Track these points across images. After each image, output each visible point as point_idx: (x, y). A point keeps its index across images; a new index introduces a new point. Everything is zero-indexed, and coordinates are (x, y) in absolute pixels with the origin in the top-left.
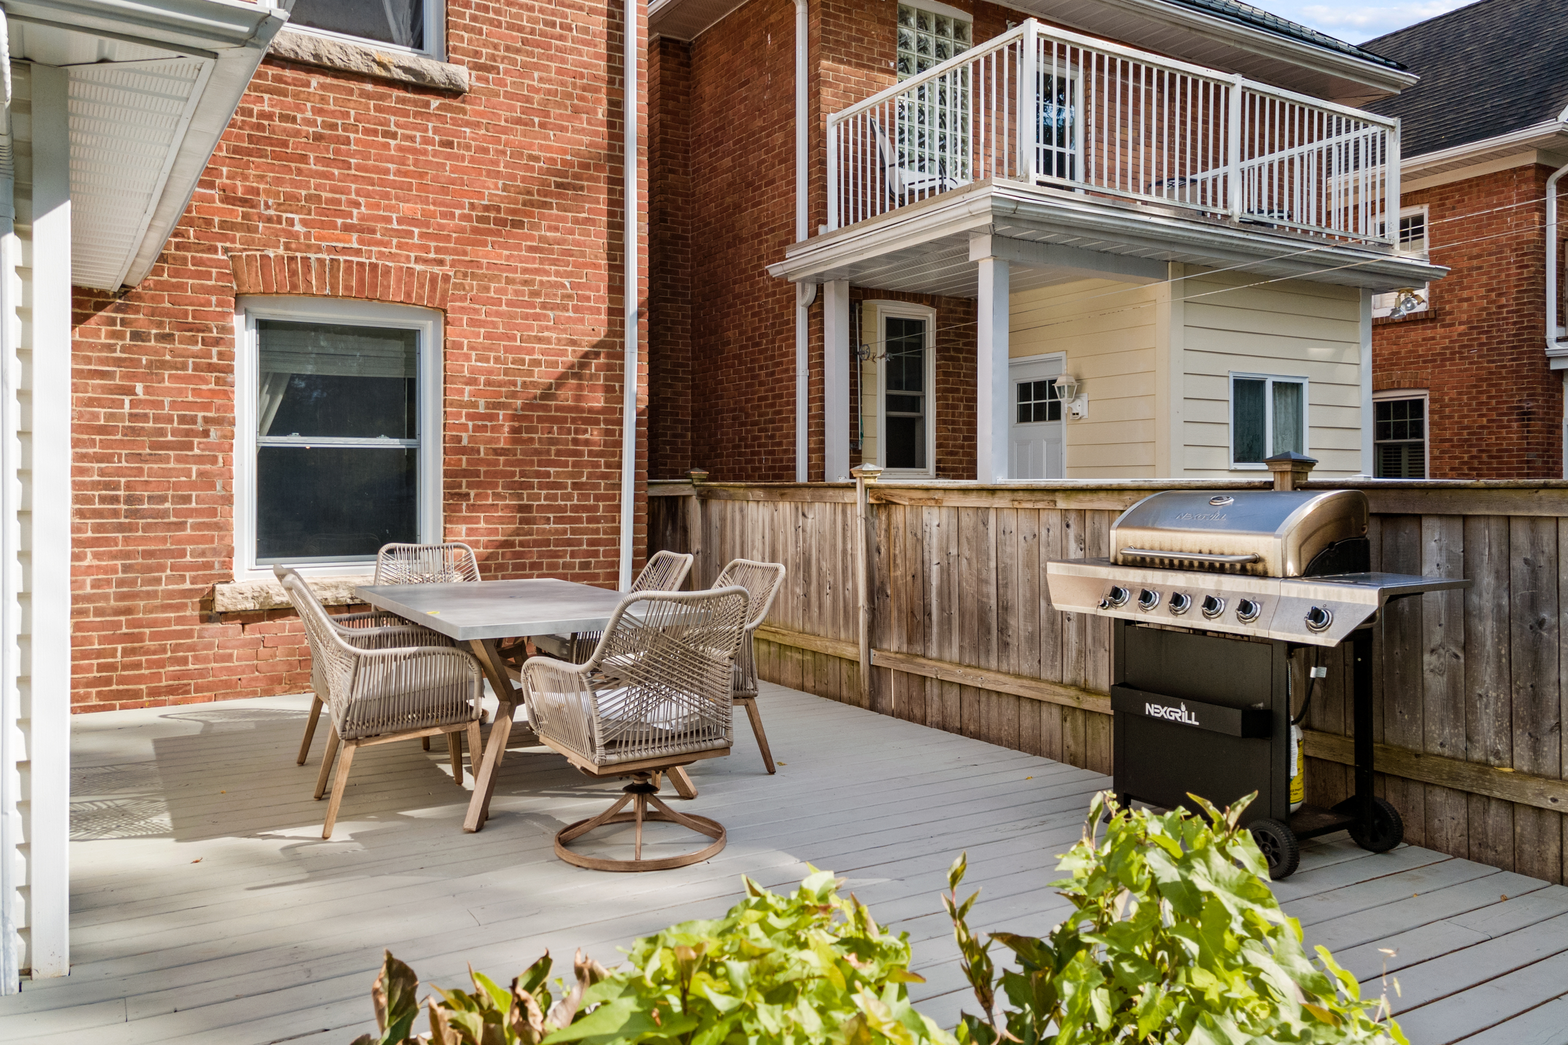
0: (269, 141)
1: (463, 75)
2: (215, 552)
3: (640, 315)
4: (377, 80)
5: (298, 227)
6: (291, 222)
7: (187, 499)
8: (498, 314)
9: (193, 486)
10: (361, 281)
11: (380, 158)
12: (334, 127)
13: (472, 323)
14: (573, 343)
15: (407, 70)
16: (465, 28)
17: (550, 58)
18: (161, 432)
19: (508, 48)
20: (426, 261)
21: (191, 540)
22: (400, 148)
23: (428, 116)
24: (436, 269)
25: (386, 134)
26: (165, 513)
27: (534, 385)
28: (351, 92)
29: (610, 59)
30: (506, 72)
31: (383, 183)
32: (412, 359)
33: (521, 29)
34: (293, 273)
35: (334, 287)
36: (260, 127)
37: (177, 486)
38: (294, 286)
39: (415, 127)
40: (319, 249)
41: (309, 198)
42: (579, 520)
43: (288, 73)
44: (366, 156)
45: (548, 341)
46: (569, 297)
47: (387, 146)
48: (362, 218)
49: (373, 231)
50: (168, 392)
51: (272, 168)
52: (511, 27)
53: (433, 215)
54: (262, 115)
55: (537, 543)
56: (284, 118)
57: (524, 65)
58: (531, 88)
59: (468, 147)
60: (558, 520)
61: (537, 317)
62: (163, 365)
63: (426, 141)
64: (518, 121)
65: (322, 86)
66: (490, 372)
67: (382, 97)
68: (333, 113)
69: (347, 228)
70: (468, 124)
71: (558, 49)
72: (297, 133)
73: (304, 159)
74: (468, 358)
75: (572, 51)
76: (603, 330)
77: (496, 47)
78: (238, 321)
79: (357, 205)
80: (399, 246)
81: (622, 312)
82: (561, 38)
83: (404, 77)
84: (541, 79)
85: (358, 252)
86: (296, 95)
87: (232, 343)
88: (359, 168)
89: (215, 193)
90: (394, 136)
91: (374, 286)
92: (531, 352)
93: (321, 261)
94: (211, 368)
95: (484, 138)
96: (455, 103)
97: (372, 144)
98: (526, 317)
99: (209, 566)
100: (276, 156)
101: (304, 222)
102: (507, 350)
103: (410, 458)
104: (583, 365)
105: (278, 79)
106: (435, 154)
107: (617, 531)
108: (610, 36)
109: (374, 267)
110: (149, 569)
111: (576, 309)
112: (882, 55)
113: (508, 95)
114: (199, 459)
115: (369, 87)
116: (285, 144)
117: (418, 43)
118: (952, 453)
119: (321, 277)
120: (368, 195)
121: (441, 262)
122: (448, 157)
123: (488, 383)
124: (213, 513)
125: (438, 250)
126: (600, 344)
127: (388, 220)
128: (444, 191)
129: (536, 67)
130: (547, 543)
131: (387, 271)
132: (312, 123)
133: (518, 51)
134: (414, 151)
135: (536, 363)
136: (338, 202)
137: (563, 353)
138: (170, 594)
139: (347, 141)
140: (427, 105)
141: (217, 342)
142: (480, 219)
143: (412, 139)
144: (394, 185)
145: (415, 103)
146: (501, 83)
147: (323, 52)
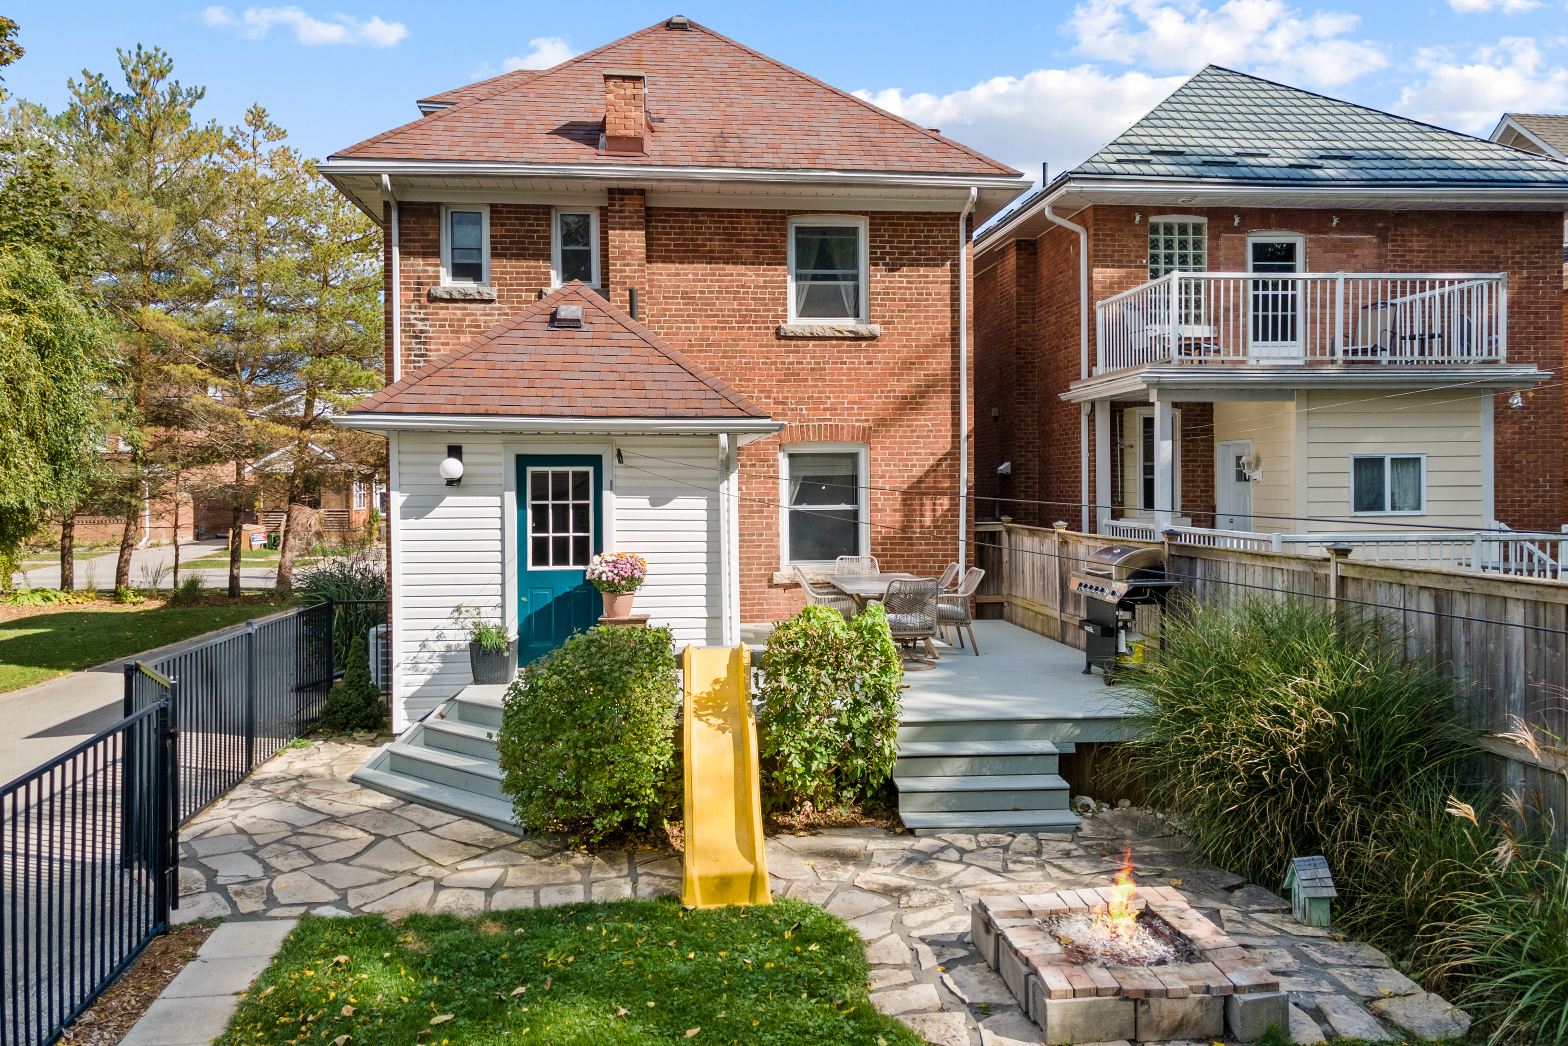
0: (793, 374)
1: (877, 329)
2: (773, 558)
3: (968, 437)
4: (837, 338)
5: (804, 412)
6: (801, 409)
7: (762, 535)
8: (895, 443)
9: (764, 529)
10: (831, 433)
11: (839, 374)
12: (819, 363)
13: (883, 448)
14: (933, 454)
15: (850, 332)
16: (878, 305)
17: (920, 311)
18: (752, 506)
19: (899, 311)
20: (860, 421)
21: (764, 552)
22: (848, 369)
23: (860, 351)
24: (866, 424)
25: (842, 363)
26: (753, 541)
27: (913, 476)
28: (826, 346)
30: (898, 323)
31: (840, 386)
32: (855, 467)
33: (905, 300)
34: (802, 432)
35: (820, 437)
36: (788, 369)
37: (758, 529)
38: (803, 438)
39: (855, 357)
40: (813, 420)
41: (809, 398)
42: (937, 544)
43: (800, 343)
44: (832, 374)
45: (920, 454)
46: (931, 431)
47: (842, 368)
48: (832, 404)
49: (836, 409)
50: (754, 489)
51: (793, 386)
52: (901, 300)
53: (863, 398)
54: (790, 363)
55: (915, 556)
56: (798, 363)
57: (907, 317)
58: (912, 329)
59: (880, 363)
60: (926, 544)
61: (914, 443)
62: (752, 477)
63: (860, 363)
64: (905, 346)
65: (814, 346)
66: (891, 471)
67: (840, 346)
68: (818, 357)
69: (825, 409)
70: (880, 352)
71: (925, 306)
72: (804, 369)
73: (806, 380)
74: (880, 465)
75: (932, 306)
76: (949, 447)
77: (893, 311)
78: (780, 455)
79: (829, 398)
80: (848, 415)
81: (959, 436)
82: (926, 300)
83: (850, 335)
84: (916, 323)
85: (830, 420)
86: (803, 352)
87: (778, 466)
88: (830, 381)
89: (771, 401)
90: (845, 363)
91: (837, 435)
92: (912, 460)
93: (814, 426)
94: (771, 477)
95: (888, 357)
96: (873, 343)
97: (836, 369)
98: (909, 443)
99: (770, 564)
100: (795, 381)
101: (807, 409)
102: (900, 460)
103: (855, 514)
104: (938, 465)
105: (796, 346)
106: (864, 369)
107: (957, 550)
109: (837, 426)
111: (935, 437)
112: (1137, 257)
113: (899, 334)
114: (766, 517)
115: (834, 342)
116: (798, 375)
117: (857, 315)
119: (814, 433)
120: (834, 393)
121: (867, 421)
122: (870, 369)
123: (891, 477)
124: (772, 540)
125: (866, 415)
126: (947, 454)
127: (843, 403)
128: (869, 386)
129: (913, 317)
130: (921, 556)
131: (843, 427)
132: (810, 363)
133: (904, 311)
134: (855, 369)
135: (914, 466)
136: (821, 398)
137: (928, 460)
138: (757, 575)
139: (825, 369)
140: (860, 346)
141: (772, 466)
142: (886, 397)
143: (853, 363)
144: (846, 386)
145: (855, 346)
146: (896, 329)
147: (814, 332)
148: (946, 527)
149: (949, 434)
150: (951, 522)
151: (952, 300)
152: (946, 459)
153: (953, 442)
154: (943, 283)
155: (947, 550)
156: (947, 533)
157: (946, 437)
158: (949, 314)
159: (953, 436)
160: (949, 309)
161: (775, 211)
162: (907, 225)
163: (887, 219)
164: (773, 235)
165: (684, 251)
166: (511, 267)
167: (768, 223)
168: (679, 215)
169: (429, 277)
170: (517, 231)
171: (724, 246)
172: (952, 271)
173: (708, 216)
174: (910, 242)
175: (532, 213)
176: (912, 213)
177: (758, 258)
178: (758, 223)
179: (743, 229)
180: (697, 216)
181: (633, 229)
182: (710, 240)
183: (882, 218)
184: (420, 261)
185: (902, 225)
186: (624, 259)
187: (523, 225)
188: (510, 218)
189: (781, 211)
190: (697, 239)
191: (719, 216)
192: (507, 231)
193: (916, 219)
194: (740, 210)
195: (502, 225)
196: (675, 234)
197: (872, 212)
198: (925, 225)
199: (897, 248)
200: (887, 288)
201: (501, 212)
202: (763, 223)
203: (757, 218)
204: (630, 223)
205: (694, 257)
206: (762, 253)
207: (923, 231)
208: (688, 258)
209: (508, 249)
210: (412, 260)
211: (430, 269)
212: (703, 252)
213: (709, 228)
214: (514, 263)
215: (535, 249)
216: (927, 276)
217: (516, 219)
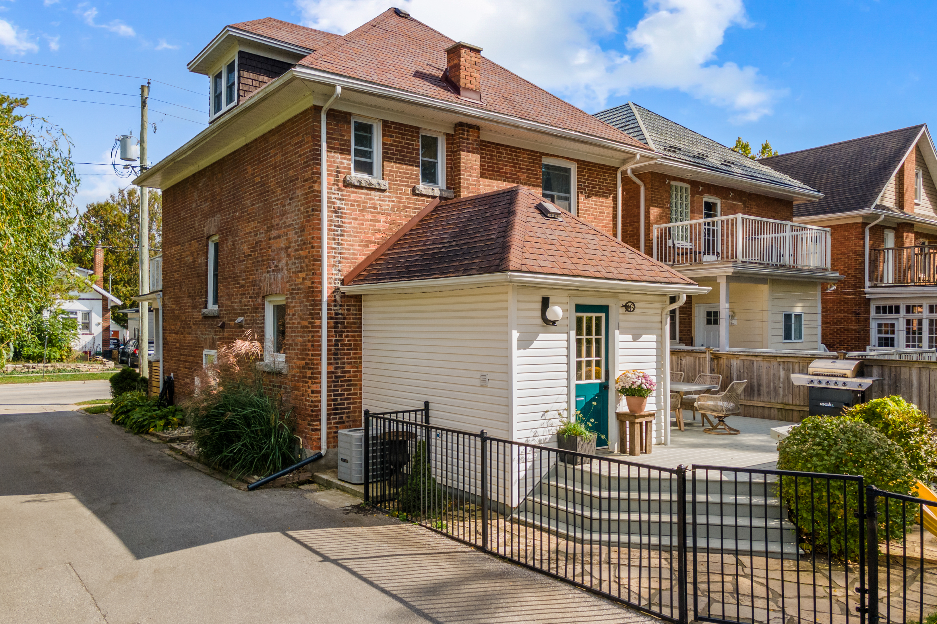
17: (600, 223)
29: (613, 221)
71: (602, 220)
75: (605, 220)
108: (613, 214)
112: (666, 202)
118: (684, 335)
151: (614, 218)
154: (610, 207)
158: (612, 226)
161: (537, 152)
163: (587, 166)
164: (536, 167)
165: (493, 171)
166: (397, 168)
168: (490, 147)
169: (345, 168)
171: (512, 170)
172: (613, 201)
173: (505, 150)
174: (596, 181)
175: (409, 131)
176: (597, 164)
177: (528, 180)
178: (528, 158)
179: (522, 161)
180: (499, 149)
181: (473, 153)
182: (506, 166)
183: (584, 165)
184: (339, 156)
185: (592, 170)
186: (468, 172)
187: (403, 139)
188: (396, 133)
189: (540, 153)
190: (499, 164)
192: (394, 141)
193: (599, 168)
194: (520, 149)
195: (392, 136)
196: (488, 158)
197: (581, 161)
198: (603, 172)
199: (591, 184)
200: (586, 207)
201: (390, 127)
202: (531, 159)
203: (529, 155)
204: (473, 148)
205: (497, 175)
206: (530, 178)
207: (601, 175)
208: (494, 175)
209: (394, 154)
210: (333, 154)
211: (345, 162)
212: (502, 172)
213: (505, 158)
214: (398, 165)
215: (411, 157)
216: (603, 202)
217: (400, 134)
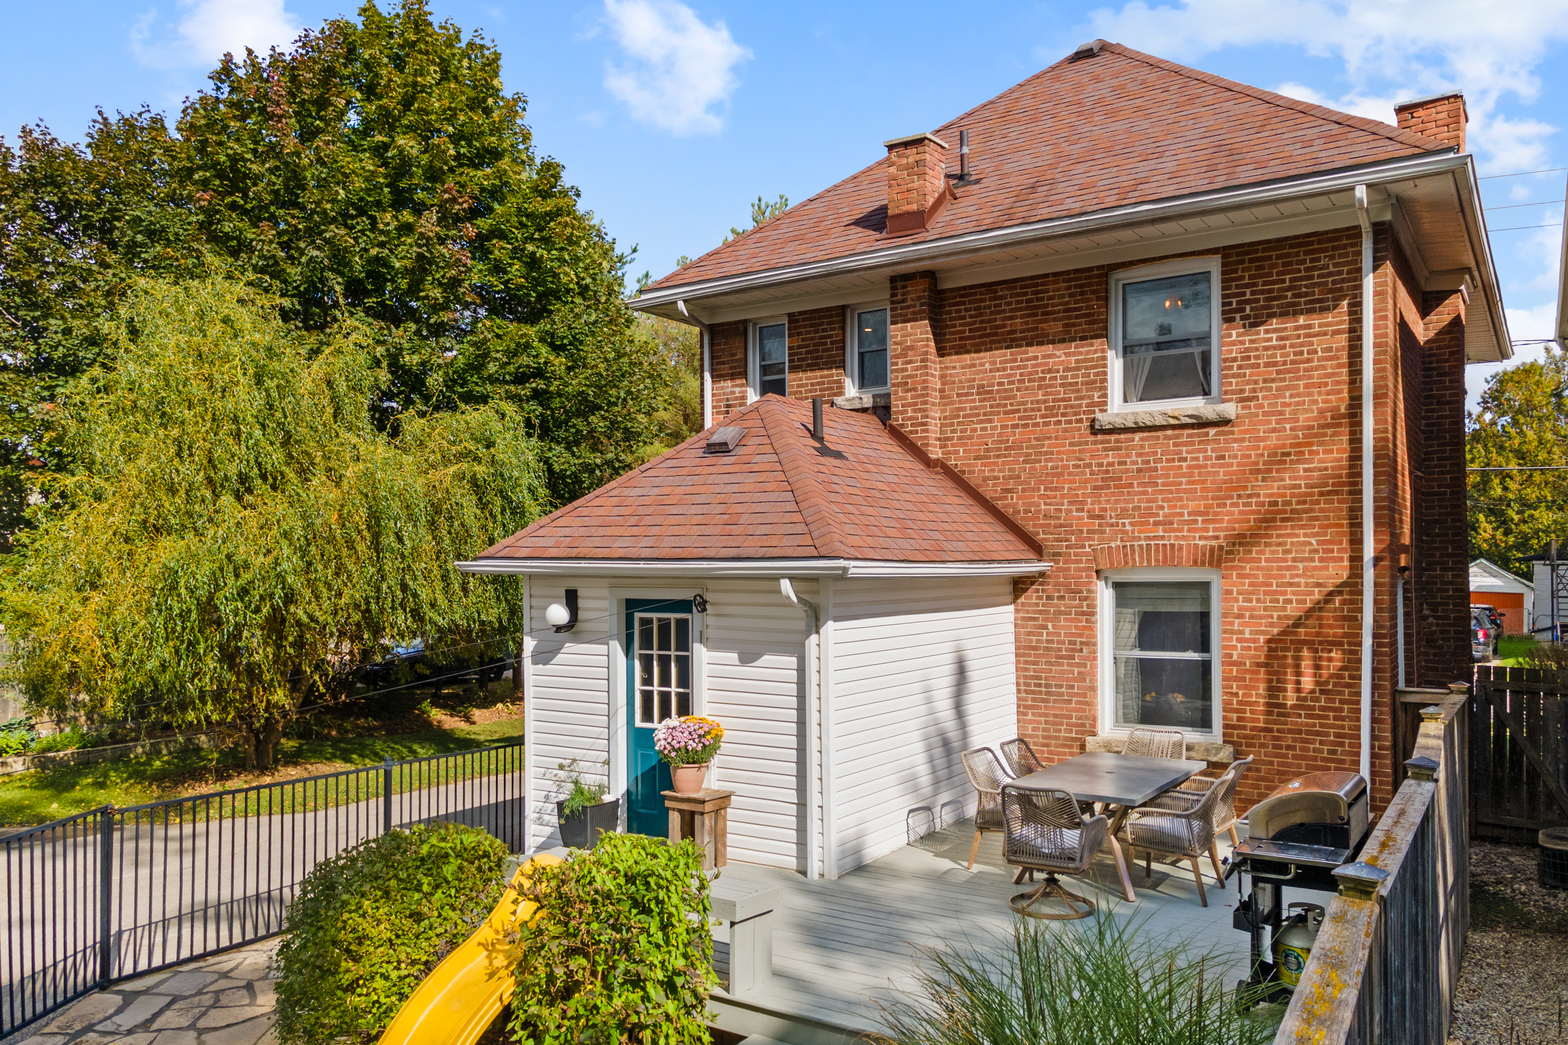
0: (1112, 479)
1: (1230, 409)
2: (1087, 718)
3: (1377, 560)
4: (1173, 427)
5: (1128, 527)
6: (1124, 524)
7: (1072, 687)
8: (1259, 568)
9: (1075, 680)
10: (1165, 555)
11: (1176, 476)
12: (1148, 462)
13: (1239, 576)
14: (1319, 585)
15: (1190, 416)
16: (1234, 376)
17: (1299, 378)
18: (1060, 650)
19: (1265, 381)
20: (1206, 538)
21: (1075, 710)
22: (1189, 467)
23: (1207, 442)
24: (1214, 543)
25: (1180, 460)
26: (1062, 694)
27: (1288, 617)
28: (1158, 438)
29: (1349, 365)
30: (1264, 398)
31: (1178, 491)
32: (1206, 600)
33: (1275, 364)
34: (1125, 555)
35: (1149, 561)
36: (1107, 472)
37: (1068, 679)
38: (1126, 563)
39: (1199, 451)
40: (1140, 539)
41: (1134, 509)
42: (1327, 717)
43: (1122, 436)
44: (1167, 476)
45: (1298, 585)
46: (1316, 551)
47: (1181, 467)
48: (1165, 516)
49: (1172, 523)
50: (1063, 627)
51: (1113, 494)
52: (1267, 365)
53: (1212, 506)
54: (1111, 464)
55: (1290, 731)
56: (1120, 463)
57: (1278, 389)
58: (1285, 404)
59: (1236, 457)
60: (1308, 716)
61: (1288, 568)
62: (1060, 613)
63: (1206, 458)
64: (1274, 430)
65: (1142, 439)
66: (1253, 609)
67: (1177, 437)
68: (1147, 454)
69: (1156, 524)
70: (1236, 441)
71: (1305, 370)
72: (1127, 471)
73: (1131, 485)
74: (1236, 600)
76: (1345, 574)
77: (1256, 382)
78: (1101, 584)
79: (1162, 508)
80: (1189, 530)
81: (1361, 559)
82: (1308, 361)
83: (1189, 421)
84: (1291, 396)
85: (1163, 538)
86: (1127, 448)
87: (1094, 599)
88: (1163, 484)
89: (1085, 514)
90: (1185, 459)
91: (1173, 558)
92: (1284, 593)
93: (1141, 546)
94: (1083, 613)
95: (1248, 448)
96: (1226, 429)
97: (1171, 468)
98: (1280, 569)
99: (1083, 725)
100: (1116, 487)
101: (1131, 524)
102: (1266, 593)
103: (1206, 667)
104: (1327, 602)
105: (1117, 441)
106: (1213, 466)
107: (1358, 728)
109: (1172, 546)
110: (1055, 724)
111: (1321, 560)
113: (1265, 414)
114: (1078, 665)
115: (1169, 432)
116: (1120, 479)
117: (1206, 393)
119: (1141, 556)
120: (1169, 500)
121: (1217, 538)
122: (1222, 466)
123: (1252, 617)
124: (1085, 696)
125: (1215, 530)
126: (1342, 585)
127: (1182, 514)
128: (1219, 489)
129: (1287, 388)
130: (1300, 732)
131: (1181, 547)
132: (1136, 463)
133: (1273, 380)
134: (1199, 467)
135: (1290, 601)
136: (1151, 508)
137: (1311, 593)
138: (1066, 739)
139: (1156, 469)
140: (1207, 434)
141: (1086, 599)
142: (1244, 505)
143: (1197, 459)
144: (1185, 491)
145: (1199, 435)
146: (1261, 406)
147: (1139, 420)
148: (1341, 693)
149: (1346, 556)
150: (1348, 686)
151: (1350, 356)
152: (1340, 593)
153: (1351, 568)
154: (1335, 333)
155: (1343, 727)
156: (1342, 702)
157: (1341, 559)
158: (1345, 378)
159: (1352, 559)
160: (1345, 370)
161: (1090, 269)
162: (1278, 257)
163: (1248, 253)
164: (1088, 300)
165: (981, 337)
166: (807, 378)
167: (1082, 286)
168: (975, 294)
169: (736, 399)
170: (812, 339)
171: (1027, 323)
172: (1350, 313)
173: (1008, 289)
174: (1283, 281)
175: (825, 317)
176: (1286, 239)
177: (1069, 332)
178: (1069, 288)
179: (1050, 298)
180: (996, 292)
181: (916, 320)
182: (1011, 318)
183: (1239, 254)
184: (729, 383)
185: (1270, 258)
186: (906, 356)
187: (817, 332)
188: (805, 326)
189: (1101, 267)
190: (995, 320)
191: (1022, 287)
192: (803, 340)
193: (1291, 246)
194: (1046, 276)
195: (799, 334)
196: (971, 317)
197: (1225, 248)
198: (1306, 253)
199: (1262, 292)
200: (1247, 350)
201: (797, 321)
202: (1076, 286)
203: (1069, 281)
204: (914, 313)
205: (991, 342)
206: (1074, 325)
207: (1303, 262)
208: (985, 343)
209: (803, 360)
210: (722, 384)
211: (737, 390)
212: (1003, 334)
213: (1009, 304)
214: (809, 374)
215: (829, 356)
216: (1309, 327)
217: (811, 326)
